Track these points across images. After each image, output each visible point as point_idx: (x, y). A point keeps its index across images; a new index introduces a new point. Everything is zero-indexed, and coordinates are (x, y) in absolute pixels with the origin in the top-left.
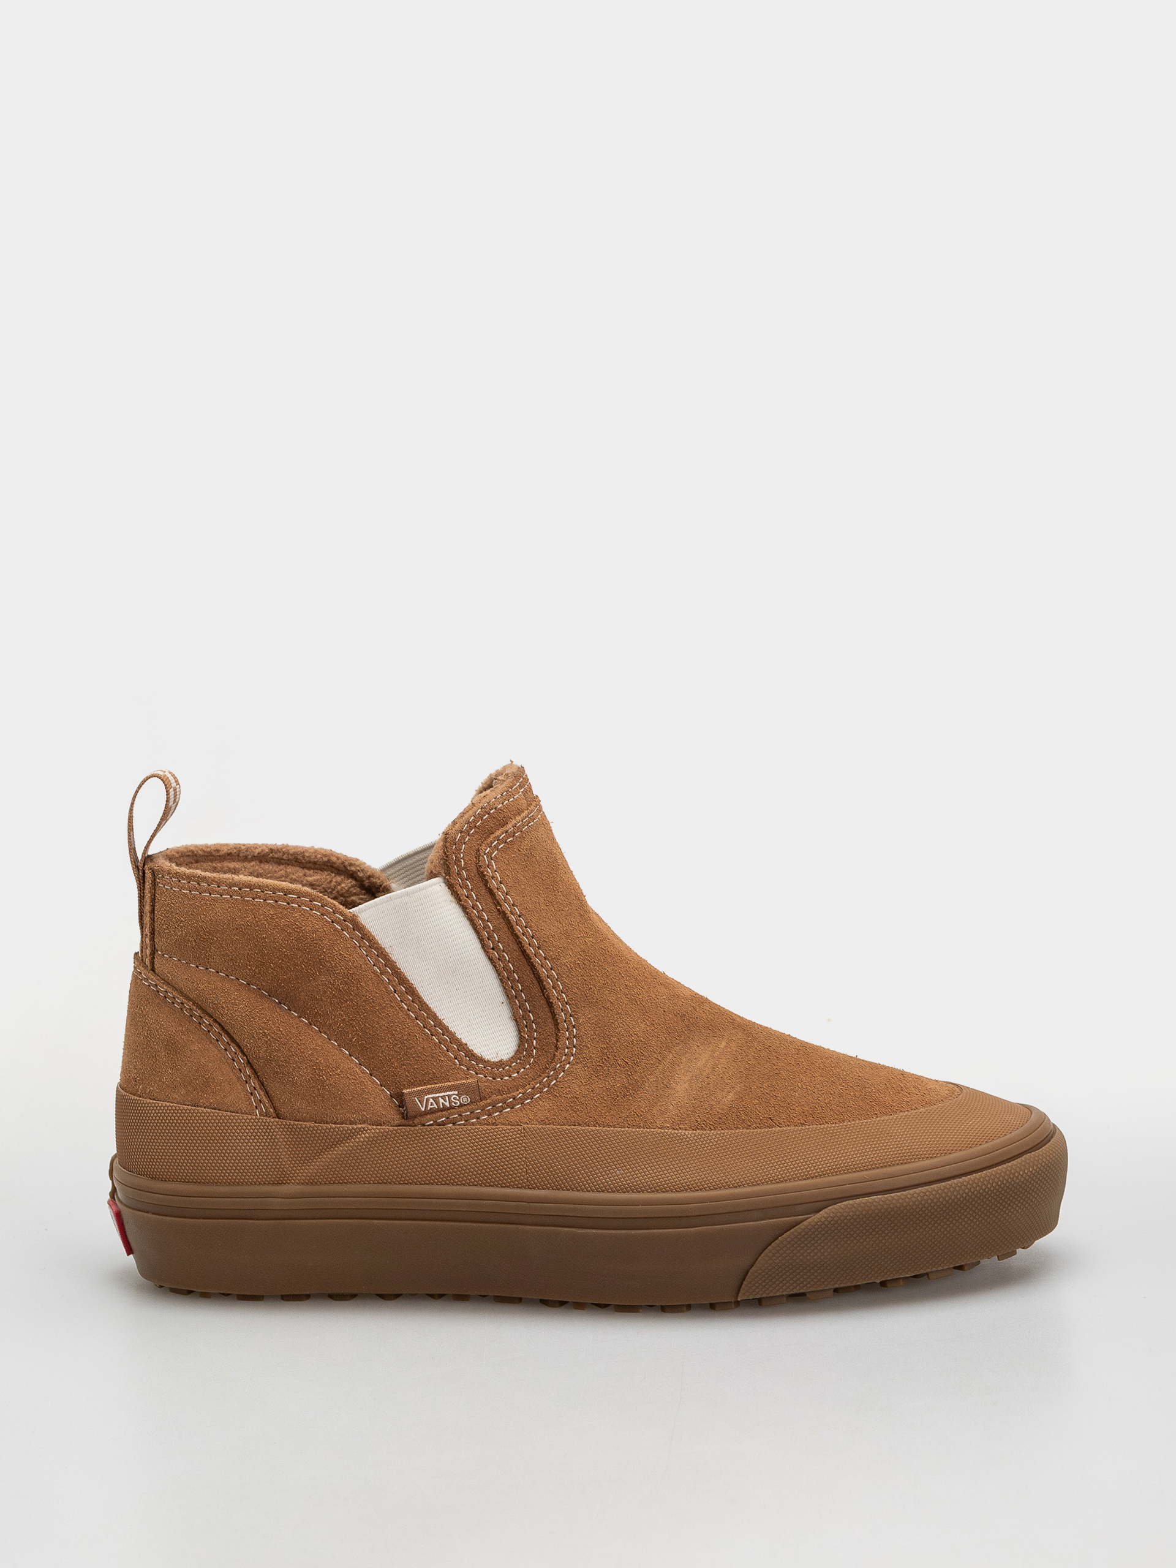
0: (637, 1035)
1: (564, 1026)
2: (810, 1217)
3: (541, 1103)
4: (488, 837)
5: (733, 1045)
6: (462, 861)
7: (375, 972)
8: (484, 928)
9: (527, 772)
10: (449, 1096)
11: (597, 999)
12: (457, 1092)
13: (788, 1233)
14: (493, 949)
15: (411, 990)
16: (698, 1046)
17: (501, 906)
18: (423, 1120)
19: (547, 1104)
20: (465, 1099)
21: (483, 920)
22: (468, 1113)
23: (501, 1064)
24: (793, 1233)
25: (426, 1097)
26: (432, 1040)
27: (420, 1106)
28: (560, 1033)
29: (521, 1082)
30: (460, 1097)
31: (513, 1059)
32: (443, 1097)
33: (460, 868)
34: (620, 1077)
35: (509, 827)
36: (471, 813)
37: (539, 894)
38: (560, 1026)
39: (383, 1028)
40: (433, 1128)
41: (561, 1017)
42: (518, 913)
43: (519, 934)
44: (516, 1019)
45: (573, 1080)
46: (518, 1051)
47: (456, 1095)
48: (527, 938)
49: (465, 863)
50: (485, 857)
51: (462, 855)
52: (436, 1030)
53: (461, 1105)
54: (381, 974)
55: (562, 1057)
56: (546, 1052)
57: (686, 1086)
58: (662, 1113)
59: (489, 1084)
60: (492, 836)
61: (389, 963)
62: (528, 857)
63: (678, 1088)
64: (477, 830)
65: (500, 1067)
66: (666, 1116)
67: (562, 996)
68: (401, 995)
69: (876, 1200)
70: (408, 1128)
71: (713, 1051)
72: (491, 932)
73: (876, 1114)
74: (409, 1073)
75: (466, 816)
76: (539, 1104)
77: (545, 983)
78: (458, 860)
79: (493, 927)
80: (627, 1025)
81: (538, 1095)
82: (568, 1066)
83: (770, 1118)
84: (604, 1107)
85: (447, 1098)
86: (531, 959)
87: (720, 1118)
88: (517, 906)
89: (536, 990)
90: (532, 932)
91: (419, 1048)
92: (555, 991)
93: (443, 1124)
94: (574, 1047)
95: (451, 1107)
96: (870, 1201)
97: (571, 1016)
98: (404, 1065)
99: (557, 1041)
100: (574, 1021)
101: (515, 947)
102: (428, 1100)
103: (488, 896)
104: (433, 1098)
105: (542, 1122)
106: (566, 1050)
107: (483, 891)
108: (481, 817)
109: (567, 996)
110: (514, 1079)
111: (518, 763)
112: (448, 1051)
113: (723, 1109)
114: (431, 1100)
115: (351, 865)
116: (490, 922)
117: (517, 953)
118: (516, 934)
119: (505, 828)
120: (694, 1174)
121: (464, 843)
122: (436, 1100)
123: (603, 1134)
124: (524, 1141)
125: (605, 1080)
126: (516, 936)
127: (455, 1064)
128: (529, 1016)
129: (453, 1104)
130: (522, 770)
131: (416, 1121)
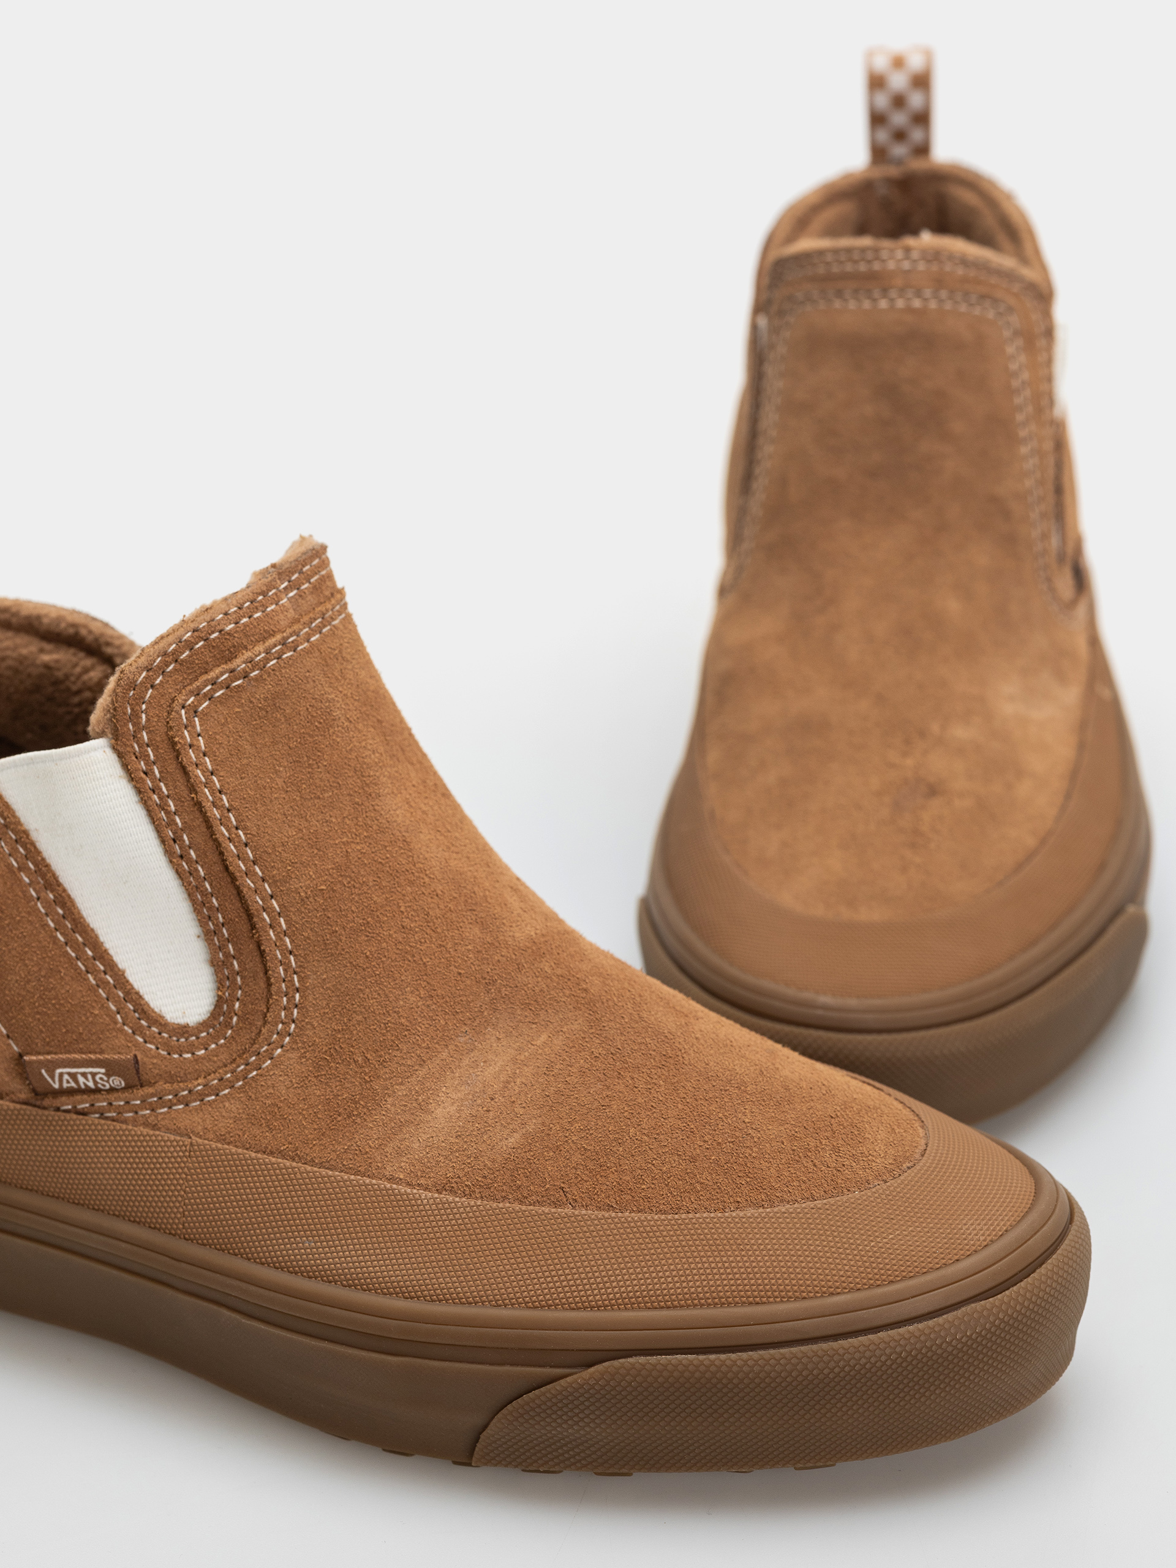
0: (398, 1013)
1: (280, 988)
2: (576, 1373)
3: (227, 1104)
4: (196, 679)
5: (558, 1042)
6: (144, 716)
7: (9, 866)
8: (168, 825)
9: (330, 553)
10: (94, 1075)
11: (343, 950)
12: (103, 1071)
13: (537, 1392)
14: (181, 857)
15: (64, 900)
16: (499, 1039)
17: (196, 794)
18: (57, 1102)
19: (233, 1106)
20: (117, 1082)
21: (167, 813)
22: (122, 1103)
23: (183, 1030)
24: (544, 1394)
25: (58, 1071)
26: (85, 979)
27: (49, 1080)
28: (272, 999)
29: (209, 1066)
30: (109, 1078)
31: (204, 1025)
32: (84, 1075)
33: (139, 728)
34: (352, 1082)
35: (239, 664)
36: (171, 639)
37: (276, 772)
38: (274, 989)
39: (14, 952)
40: (68, 1116)
41: (276, 975)
42: (227, 805)
43: (221, 839)
44: (214, 963)
45: (281, 1075)
46: (215, 1014)
47: (103, 1074)
48: (235, 846)
49: (148, 720)
50: (183, 712)
51: (144, 707)
52: (94, 965)
53: (112, 1090)
54: (20, 869)
55: (271, 1037)
56: (250, 1024)
57: (453, 1109)
58: (399, 1153)
59: (159, 1062)
60: (205, 677)
61: (33, 852)
62: (267, 712)
63: (439, 1112)
64: (178, 666)
65: (182, 1036)
66: (404, 1159)
67: (284, 941)
68: (47, 904)
69: (684, 1362)
70: (34, 1111)
71: (520, 1050)
72: (179, 831)
73: (738, 1202)
74: (44, 1026)
75: (161, 645)
76: (224, 1106)
77: (255, 919)
78: (136, 715)
79: (182, 824)
80: (386, 996)
81: (226, 1091)
82: (279, 1050)
83: (562, 1188)
84: (315, 1129)
85: (91, 1076)
86: (237, 880)
87: (485, 1177)
88: (226, 794)
89: (245, 927)
90: (246, 837)
91: (63, 991)
92: (274, 932)
93: (83, 1113)
94: (293, 1021)
95: (97, 1091)
96: (673, 1362)
97: (295, 973)
98: (38, 1013)
99: (268, 1009)
100: (299, 981)
101: (216, 858)
102: (61, 1075)
103: (179, 776)
104: (69, 1074)
105: (222, 1139)
106: (280, 1026)
107: (172, 767)
108: (189, 644)
109: (292, 942)
110: (197, 1060)
111: (319, 538)
112: (108, 1000)
113: (494, 1161)
114: (66, 1077)
115: (108, 644)
116: (179, 816)
117: (218, 868)
118: (216, 840)
119: (230, 666)
120: (414, 1269)
121: (152, 687)
122: (73, 1076)
123: (299, 1176)
124: (187, 1164)
125: (326, 1084)
126: (218, 844)
127: (116, 1023)
128: (232, 964)
129: (100, 1086)
130: (324, 548)
131: (47, 1102)
